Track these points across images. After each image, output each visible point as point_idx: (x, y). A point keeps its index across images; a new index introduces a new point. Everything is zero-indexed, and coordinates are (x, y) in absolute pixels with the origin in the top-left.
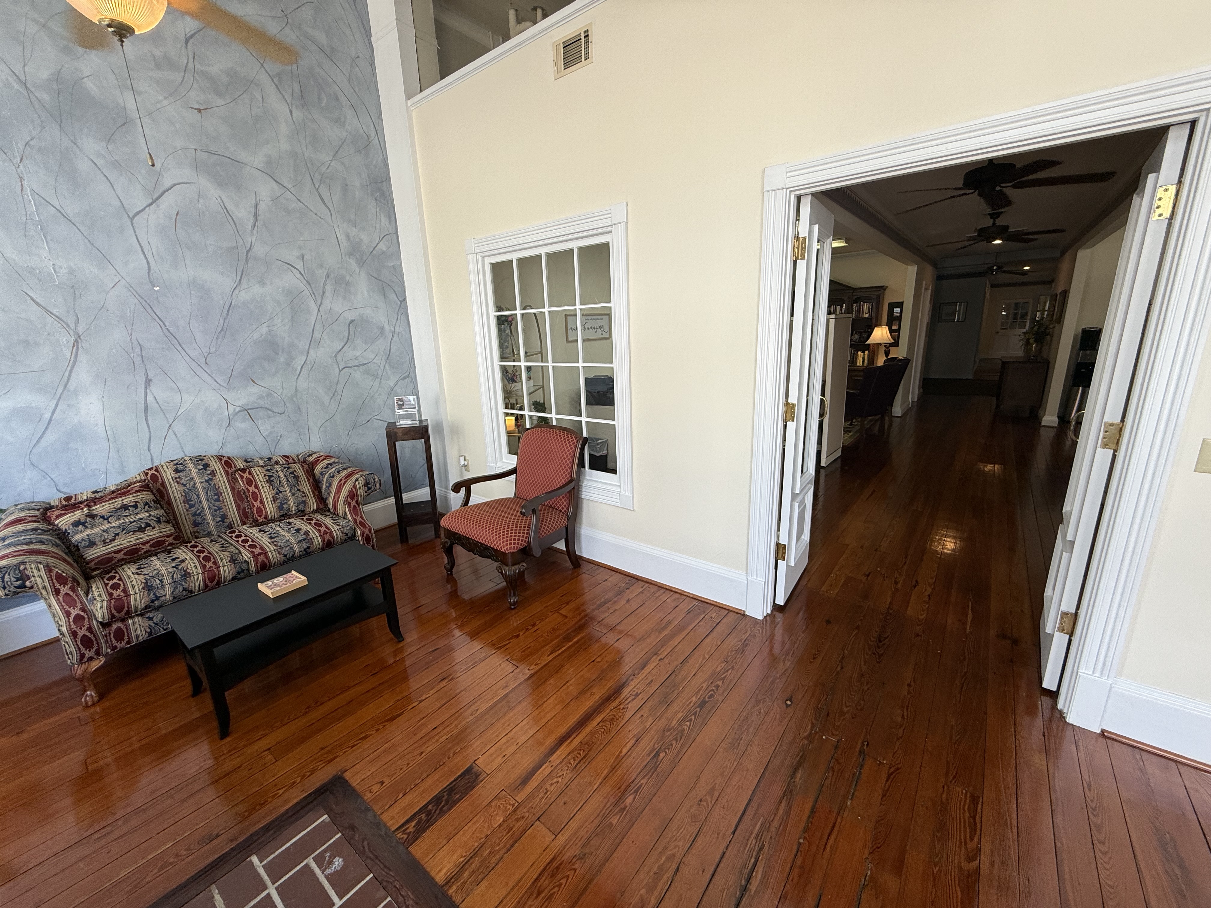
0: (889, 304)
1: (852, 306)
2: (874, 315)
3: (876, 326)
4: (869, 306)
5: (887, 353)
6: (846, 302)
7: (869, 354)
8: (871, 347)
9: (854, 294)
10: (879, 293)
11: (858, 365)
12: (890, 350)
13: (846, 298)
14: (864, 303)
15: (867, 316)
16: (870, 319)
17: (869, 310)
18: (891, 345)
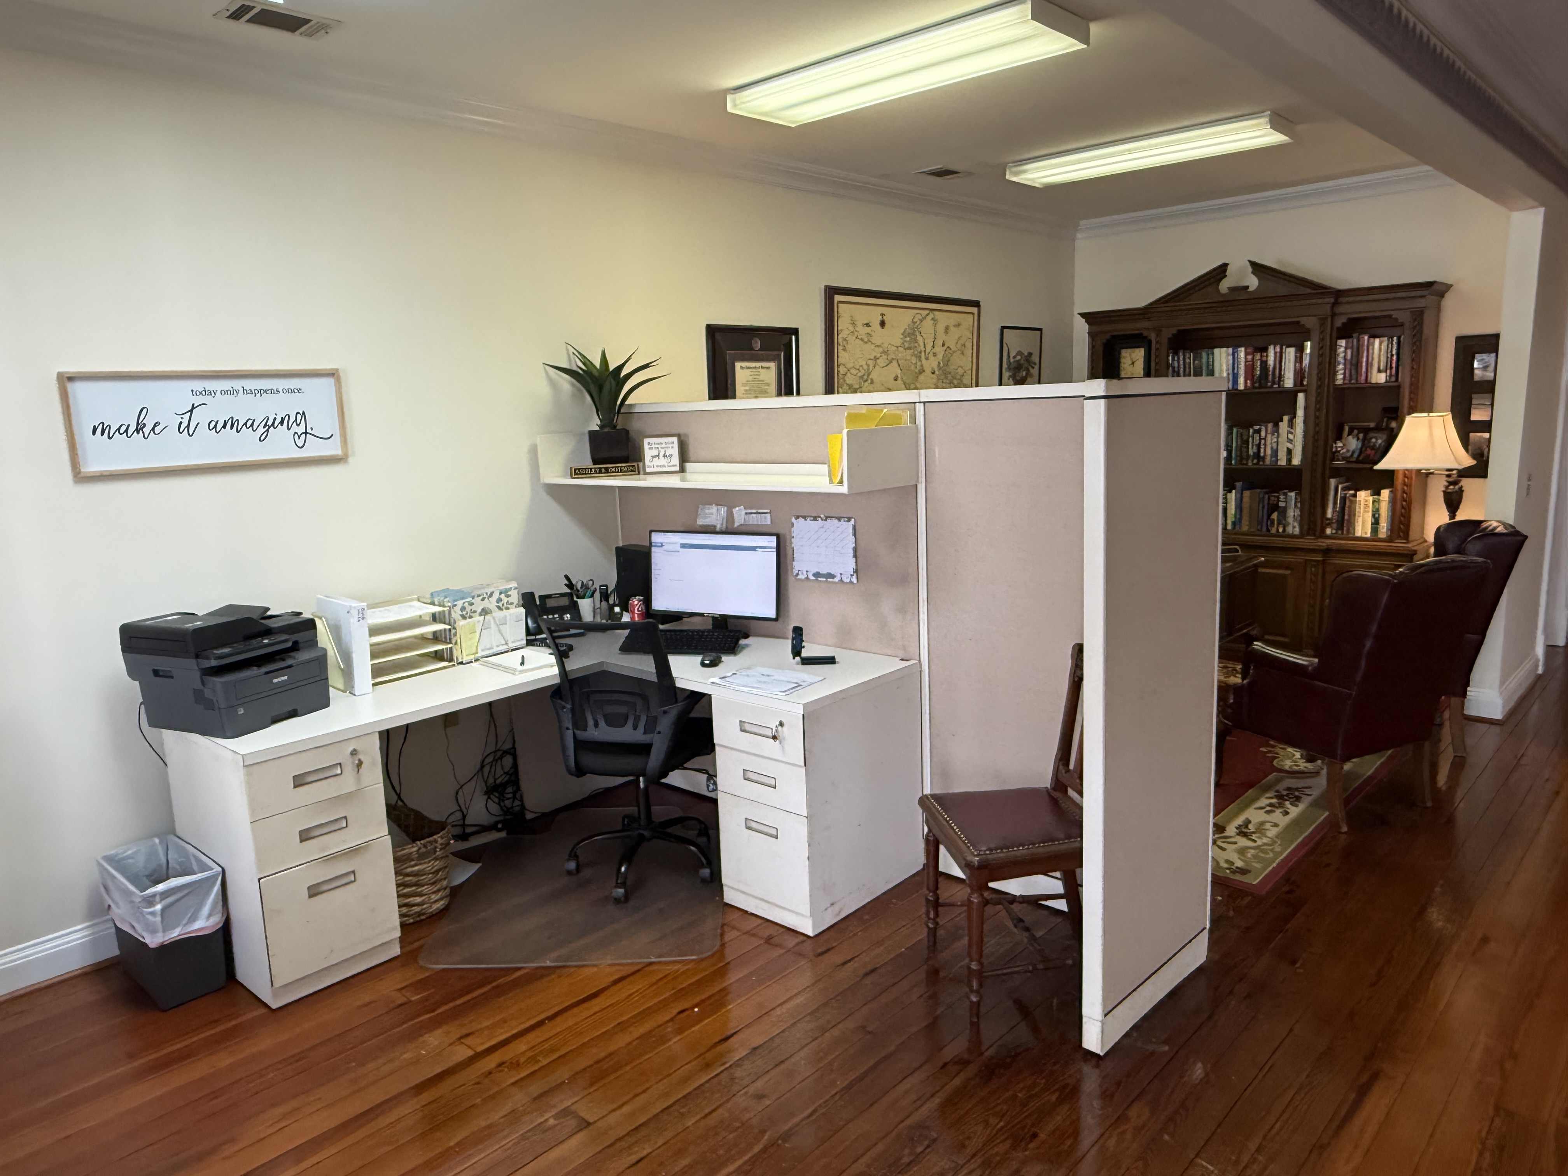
0: (1460, 340)
1: (1334, 348)
2: (1405, 378)
3: (1412, 410)
4: (1389, 350)
5: (1453, 502)
6: (1316, 335)
7: (1393, 501)
8: (1399, 480)
9: (1339, 309)
10: (1421, 303)
11: (1359, 533)
12: (1461, 491)
13: (1310, 322)
14: (1374, 336)
15: (1382, 378)
16: (1392, 390)
17: (1389, 360)
18: (1465, 473)
